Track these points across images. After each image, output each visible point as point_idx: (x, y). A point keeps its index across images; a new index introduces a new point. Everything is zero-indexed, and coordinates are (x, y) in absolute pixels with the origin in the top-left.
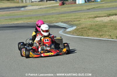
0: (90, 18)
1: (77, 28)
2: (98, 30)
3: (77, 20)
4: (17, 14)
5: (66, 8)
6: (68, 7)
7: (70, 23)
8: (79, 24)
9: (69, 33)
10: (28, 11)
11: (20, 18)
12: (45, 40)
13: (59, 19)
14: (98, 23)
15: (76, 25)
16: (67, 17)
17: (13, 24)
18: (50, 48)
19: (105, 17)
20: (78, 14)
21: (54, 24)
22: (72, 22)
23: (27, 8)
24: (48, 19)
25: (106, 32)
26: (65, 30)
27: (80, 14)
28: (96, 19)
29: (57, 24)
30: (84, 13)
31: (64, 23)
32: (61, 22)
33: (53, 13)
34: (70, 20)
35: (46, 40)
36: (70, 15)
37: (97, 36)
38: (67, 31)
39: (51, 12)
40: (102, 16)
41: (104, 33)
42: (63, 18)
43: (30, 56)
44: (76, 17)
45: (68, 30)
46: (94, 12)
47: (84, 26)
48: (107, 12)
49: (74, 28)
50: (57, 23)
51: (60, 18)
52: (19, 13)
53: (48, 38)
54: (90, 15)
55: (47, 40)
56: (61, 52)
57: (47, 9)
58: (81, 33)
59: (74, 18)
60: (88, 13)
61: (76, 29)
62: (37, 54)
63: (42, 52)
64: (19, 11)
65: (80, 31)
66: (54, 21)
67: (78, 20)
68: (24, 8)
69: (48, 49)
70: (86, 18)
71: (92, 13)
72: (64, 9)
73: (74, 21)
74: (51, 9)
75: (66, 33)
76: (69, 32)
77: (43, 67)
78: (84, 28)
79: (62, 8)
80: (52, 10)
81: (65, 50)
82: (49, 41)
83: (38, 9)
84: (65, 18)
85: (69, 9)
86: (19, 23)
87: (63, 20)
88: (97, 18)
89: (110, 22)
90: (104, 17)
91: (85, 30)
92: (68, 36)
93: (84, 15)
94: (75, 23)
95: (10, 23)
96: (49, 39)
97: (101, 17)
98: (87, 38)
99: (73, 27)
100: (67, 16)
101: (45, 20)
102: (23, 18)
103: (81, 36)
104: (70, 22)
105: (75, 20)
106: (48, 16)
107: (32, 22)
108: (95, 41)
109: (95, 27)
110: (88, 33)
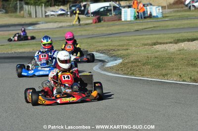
0: (145, 45)
1: (123, 61)
2: (159, 66)
3: (123, 48)
5: (103, 28)
6: (108, 26)
7: (112, 54)
8: (127, 55)
9: (111, 69)
10: (41, 32)
12: (64, 77)
14: (158, 53)
15: (121, 57)
16: (107, 44)
18: (71, 90)
19: (171, 45)
20: (125, 38)
22: (114, 52)
23: (37, 26)
25: (173, 69)
26: (104, 65)
27: (128, 37)
28: (155, 47)
30: (135, 36)
31: (101, 53)
32: (96, 51)
33: (82, 35)
34: (111, 47)
35: (66, 76)
36: (109, 39)
37: (158, 76)
38: (107, 66)
40: (166, 41)
41: (169, 71)
42: (99, 44)
43: (39, 103)
44: (121, 43)
45: (109, 65)
46: (151, 35)
47: (135, 59)
48: (173, 35)
49: (119, 61)
51: (94, 44)
53: (69, 73)
54: (146, 40)
55: (66, 78)
56: (89, 96)
58: (131, 70)
59: (118, 44)
60: (141, 37)
61: (121, 63)
62: (51, 99)
63: (58, 96)
67: (125, 48)
68: (32, 26)
69: (68, 91)
70: (139, 44)
71: (148, 36)
72: (101, 29)
73: (119, 50)
74: (79, 29)
75: (105, 70)
76: (111, 68)
78: (136, 62)
79: (97, 27)
80: (81, 31)
81: (95, 93)
82: (70, 79)
83: (57, 28)
84: (103, 44)
85: (108, 28)
86: (24, 52)
87: (100, 48)
88: (157, 46)
89: (178, 52)
90: (168, 45)
91: (138, 66)
93: (135, 40)
94: (119, 52)
95: (10, 52)
96: (71, 76)
97: (164, 43)
98: (141, 79)
99: (116, 60)
100: (105, 42)
103: (131, 75)
104: (111, 52)
105: (119, 48)
108: (153, 84)
109: (154, 61)
110: (141, 70)
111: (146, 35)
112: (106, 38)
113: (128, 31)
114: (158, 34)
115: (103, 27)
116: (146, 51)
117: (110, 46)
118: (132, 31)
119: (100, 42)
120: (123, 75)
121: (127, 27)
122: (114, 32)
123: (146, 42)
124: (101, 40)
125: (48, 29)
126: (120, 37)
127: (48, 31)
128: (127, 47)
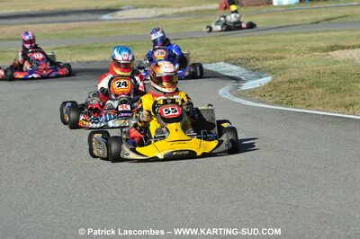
0: (315, 50)
1: (273, 79)
2: (338, 90)
3: (274, 55)
4: (91, 34)
6: (247, 15)
7: (254, 66)
8: (281, 69)
9: (250, 94)
10: (125, 24)
11: (99, 45)
13: (220, 50)
14: (338, 66)
15: (270, 71)
16: (245, 47)
17: (78, 62)
20: (278, 37)
22: (257, 63)
23: (119, 14)
26: (238, 86)
27: (283, 36)
28: (332, 53)
29: (211, 67)
30: (297, 33)
31: (233, 64)
32: (226, 61)
33: (200, 31)
34: (252, 54)
36: (251, 38)
37: (337, 107)
38: (243, 88)
39: (195, 28)
40: (352, 44)
41: (357, 99)
42: (230, 47)
44: (271, 46)
45: (248, 86)
46: (326, 31)
47: (295, 74)
49: (266, 80)
50: (213, 64)
51: (222, 48)
52: (97, 30)
54: (317, 40)
58: (287, 96)
59: (265, 48)
60: (307, 35)
61: (270, 83)
64: (97, 23)
65: (285, 90)
66: (203, 56)
67: (277, 55)
68: (111, 14)
70: (303, 49)
71: (319, 34)
73: (266, 59)
74: (194, 21)
75: (239, 96)
76: (250, 91)
77: (169, 198)
78: (296, 81)
80: (198, 23)
83: (155, 17)
84: (239, 48)
86: (95, 61)
87: (232, 55)
88: (336, 52)
90: (356, 50)
91: (300, 88)
92: (246, 106)
93: (297, 40)
94: (267, 63)
97: (348, 48)
98: (305, 113)
99: (260, 77)
100: (242, 43)
102: (106, 45)
103: (287, 105)
105: (267, 55)
108: (328, 123)
109: (330, 79)
110: (307, 97)
111: (317, 32)
112: (242, 37)
113: (284, 25)
114: (338, 31)
116: (315, 61)
117: (250, 51)
119: (233, 44)
120: (272, 104)
121: (282, 17)
123: (316, 45)
125: (138, 19)
126: (269, 35)
127: (138, 24)
128: (281, 54)
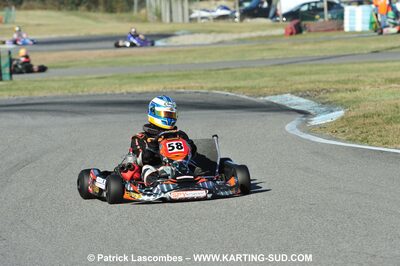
0: (392, 81)
1: (346, 113)
3: (346, 87)
4: (141, 61)
5: (307, 45)
6: (316, 41)
7: (323, 99)
8: (355, 102)
9: (321, 130)
10: (179, 51)
11: (151, 74)
13: (287, 81)
15: (342, 104)
16: (313, 77)
17: (129, 93)
20: (349, 67)
21: (267, 98)
22: (328, 95)
23: (173, 41)
24: (245, 79)
26: (306, 122)
27: (356, 66)
29: (276, 99)
30: (372, 62)
31: (301, 96)
32: (292, 93)
33: (263, 60)
34: (322, 86)
36: (318, 68)
38: (313, 123)
39: (258, 56)
42: (297, 78)
44: (343, 77)
45: (318, 120)
47: (371, 109)
49: (338, 114)
50: (278, 96)
51: (288, 79)
52: (148, 58)
54: (394, 70)
57: (243, 46)
58: (362, 132)
59: (337, 79)
60: (383, 65)
61: (342, 118)
65: (361, 126)
66: (267, 87)
67: (349, 86)
68: (164, 40)
70: (379, 80)
71: (396, 64)
72: (302, 47)
73: (337, 91)
74: (256, 48)
75: (309, 131)
76: (321, 127)
78: (371, 116)
79: (294, 44)
83: (214, 44)
84: (307, 78)
85: (317, 46)
86: (147, 92)
87: (300, 86)
91: (376, 124)
92: (317, 143)
93: (371, 70)
94: (338, 96)
95: (117, 92)
98: (382, 151)
99: (332, 111)
100: (311, 73)
101: (238, 85)
102: (160, 74)
103: (362, 142)
104: (322, 95)
105: (340, 86)
106: (245, 70)
107: (192, 88)
110: (384, 133)
111: (394, 61)
112: (311, 65)
113: (356, 52)
115: (305, 43)
116: (393, 94)
117: (319, 82)
118: (366, 52)
119: (300, 74)
120: (345, 141)
121: (355, 45)
122: (328, 54)
123: (393, 76)
124: (302, 69)
125: (194, 45)
126: (341, 64)
127: (194, 51)
128: (354, 86)
